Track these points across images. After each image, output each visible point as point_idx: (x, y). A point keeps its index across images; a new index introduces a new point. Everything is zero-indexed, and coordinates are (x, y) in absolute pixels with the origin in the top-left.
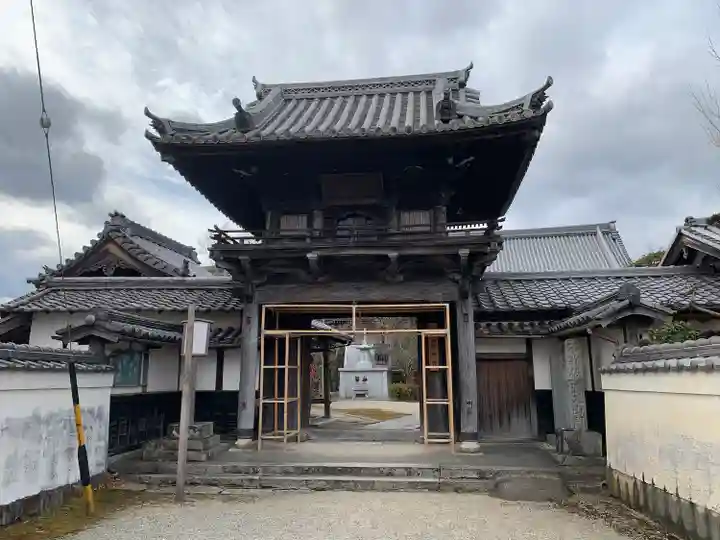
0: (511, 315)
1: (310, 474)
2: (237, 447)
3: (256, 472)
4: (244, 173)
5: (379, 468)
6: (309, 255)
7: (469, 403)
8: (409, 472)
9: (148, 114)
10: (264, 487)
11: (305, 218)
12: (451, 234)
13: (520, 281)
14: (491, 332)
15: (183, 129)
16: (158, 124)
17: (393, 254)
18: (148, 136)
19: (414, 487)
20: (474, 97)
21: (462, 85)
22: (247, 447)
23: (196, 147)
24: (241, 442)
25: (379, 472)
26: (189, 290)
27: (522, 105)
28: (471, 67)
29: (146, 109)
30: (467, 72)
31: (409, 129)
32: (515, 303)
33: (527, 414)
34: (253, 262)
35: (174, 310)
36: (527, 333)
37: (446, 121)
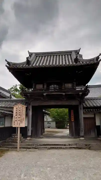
0: (91, 108)
1: (46, 145)
2: (27, 140)
3: (33, 145)
4: (28, 74)
5: (62, 144)
6: (44, 94)
7: (82, 129)
8: (69, 145)
9: (6, 61)
10: (36, 149)
11: (42, 85)
12: (77, 89)
13: (92, 100)
14: (86, 112)
15: (14, 64)
16: (9, 63)
17: (64, 94)
18: (6, 66)
19: (71, 148)
20: (81, 56)
21: (78, 53)
22: (30, 140)
23: (18, 69)
24: (28, 138)
25: (62, 145)
26: (12, 102)
27: (94, 60)
28: (80, 49)
29: (6, 60)
30: (79, 50)
31: (68, 65)
32: (91, 105)
33: (94, 131)
34: (31, 96)
35: (10, 107)
36: (94, 112)
37: (76, 63)
